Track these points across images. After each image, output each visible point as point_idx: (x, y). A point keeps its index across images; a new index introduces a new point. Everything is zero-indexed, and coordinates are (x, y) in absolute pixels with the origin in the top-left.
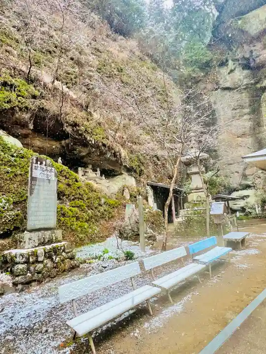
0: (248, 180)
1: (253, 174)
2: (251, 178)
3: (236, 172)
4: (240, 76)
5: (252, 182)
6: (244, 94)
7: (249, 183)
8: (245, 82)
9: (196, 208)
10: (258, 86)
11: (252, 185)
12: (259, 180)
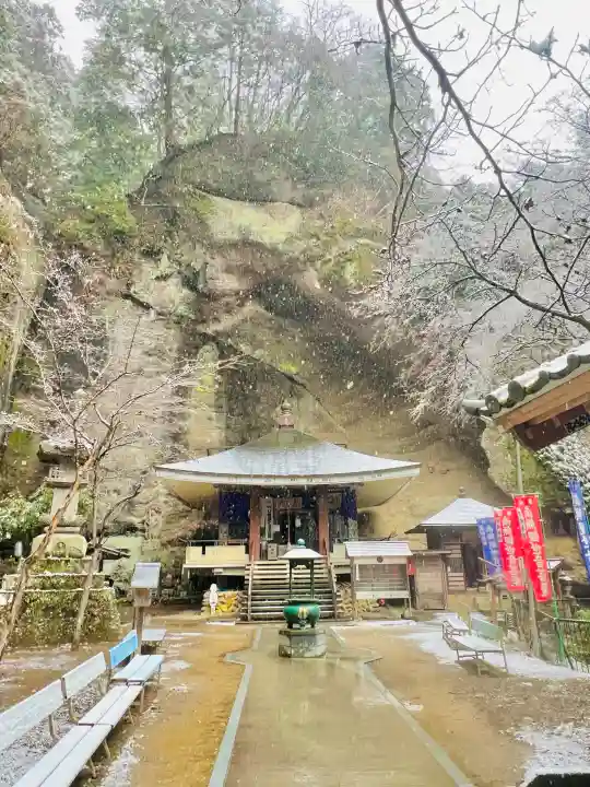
0: (135, 513)
1: (147, 503)
2: (140, 509)
3: (115, 491)
4: (175, 295)
5: (140, 520)
6: (173, 331)
7: (136, 521)
8: (182, 309)
9: (48, 573)
10: (201, 328)
11: (139, 526)
12: (157, 516)
